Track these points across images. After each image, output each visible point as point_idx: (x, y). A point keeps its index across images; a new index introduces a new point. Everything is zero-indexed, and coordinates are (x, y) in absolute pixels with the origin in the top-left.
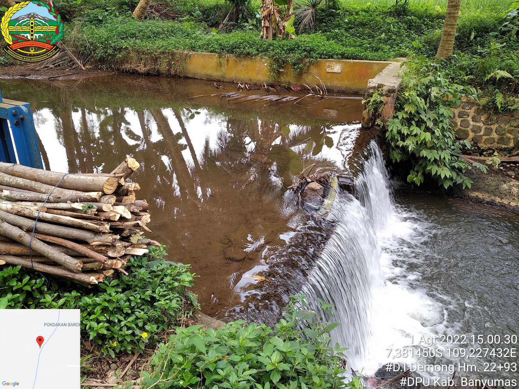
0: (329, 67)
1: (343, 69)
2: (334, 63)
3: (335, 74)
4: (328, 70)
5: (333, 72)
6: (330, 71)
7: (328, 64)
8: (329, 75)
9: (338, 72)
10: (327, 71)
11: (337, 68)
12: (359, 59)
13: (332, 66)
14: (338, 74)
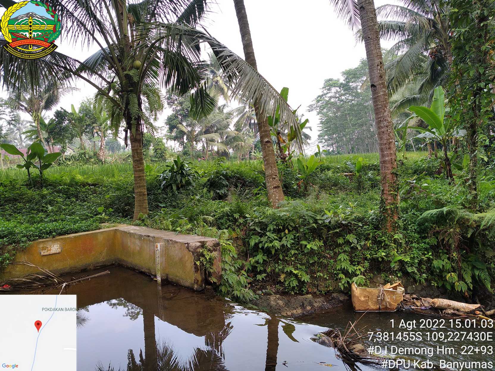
0: (44, 249)
1: (62, 247)
2: (50, 243)
3: (53, 256)
4: (44, 253)
5: (51, 253)
6: (46, 254)
7: (41, 246)
8: (45, 260)
9: (58, 252)
10: (42, 254)
11: (55, 248)
12: (73, 233)
13: (48, 247)
14: (57, 255)
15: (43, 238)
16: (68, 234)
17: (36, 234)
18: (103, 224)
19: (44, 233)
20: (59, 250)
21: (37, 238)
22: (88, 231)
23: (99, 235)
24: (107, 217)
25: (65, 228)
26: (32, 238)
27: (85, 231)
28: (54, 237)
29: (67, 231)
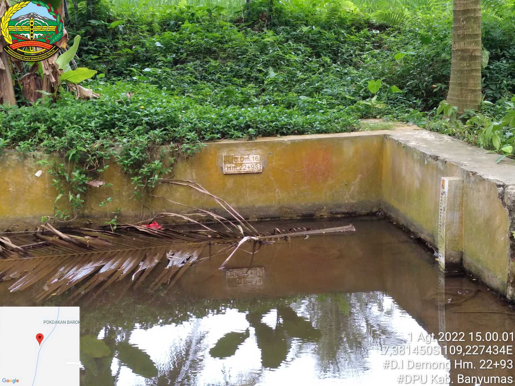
0: (229, 160)
1: (266, 162)
2: (242, 150)
3: (248, 177)
4: (229, 168)
5: (242, 171)
6: (232, 171)
7: (224, 154)
8: (230, 183)
9: (256, 170)
10: (226, 170)
11: (251, 161)
12: (293, 133)
13: (237, 158)
14: (255, 177)
15: (231, 137)
16: (283, 134)
17: (218, 126)
18: (365, 121)
19: (234, 127)
20: (258, 168)
21: (219, 136)
22: (326, 132)
23: (345, 143)
24: (380, 106)
25: (277, 120)
26: (208, 136)
27: (319, 132)
28: (251, 138)
29: (282, 128)
